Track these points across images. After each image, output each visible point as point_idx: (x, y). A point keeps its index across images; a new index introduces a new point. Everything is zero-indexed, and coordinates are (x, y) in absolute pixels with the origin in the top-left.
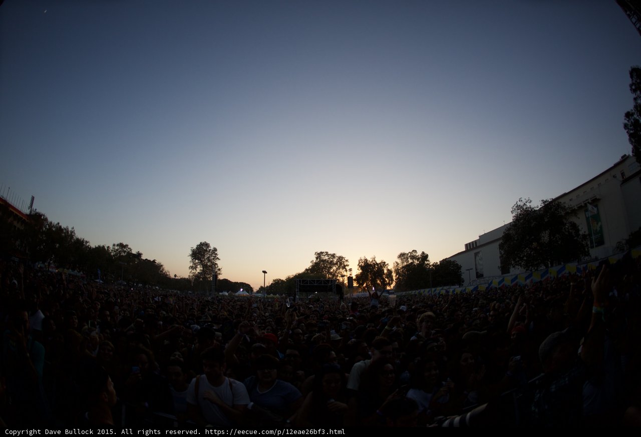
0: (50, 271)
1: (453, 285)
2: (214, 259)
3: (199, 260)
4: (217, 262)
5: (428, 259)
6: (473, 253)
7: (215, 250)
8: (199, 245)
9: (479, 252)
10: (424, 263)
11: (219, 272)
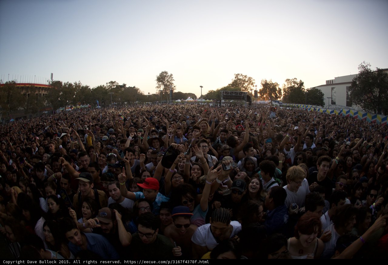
1: (318, 106)
2: (171, 80)
3: (162, 82)
4: (173, 82)
5: (303, 85)
6: (330, 87)
7: (172, 75)
8: (161, 73)
9: (334, 88)
10: (301, 87)
11: (174, 88)
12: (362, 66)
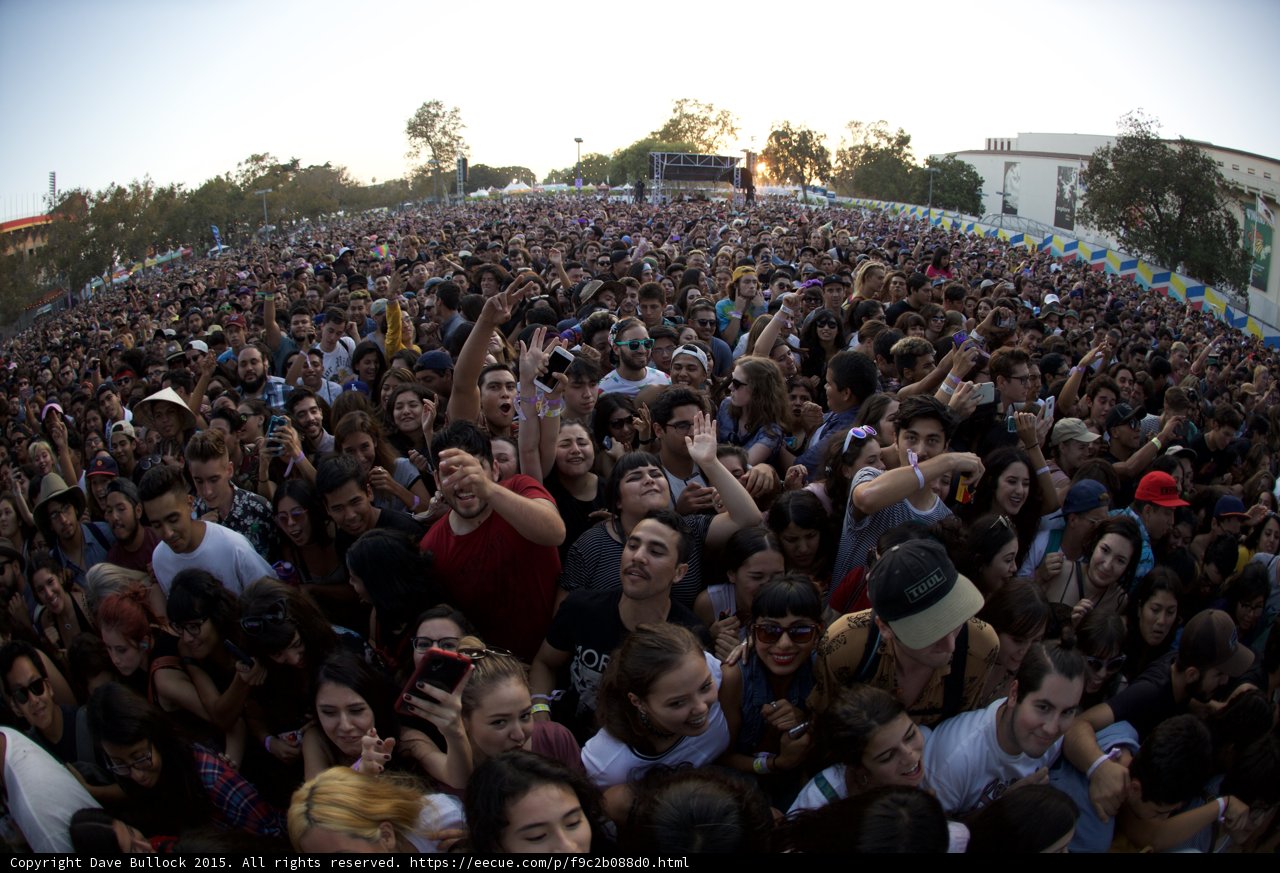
0: (117, 285)
2: (454, 129)
3: (423, 136)
4: (462, 133)
5: (909, 144)
6: (1002, 160)
7: (456, 110)
8: (422, 108)
9: (1014, 164)
10: (901, 149)
12: (1130, 119)
